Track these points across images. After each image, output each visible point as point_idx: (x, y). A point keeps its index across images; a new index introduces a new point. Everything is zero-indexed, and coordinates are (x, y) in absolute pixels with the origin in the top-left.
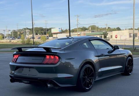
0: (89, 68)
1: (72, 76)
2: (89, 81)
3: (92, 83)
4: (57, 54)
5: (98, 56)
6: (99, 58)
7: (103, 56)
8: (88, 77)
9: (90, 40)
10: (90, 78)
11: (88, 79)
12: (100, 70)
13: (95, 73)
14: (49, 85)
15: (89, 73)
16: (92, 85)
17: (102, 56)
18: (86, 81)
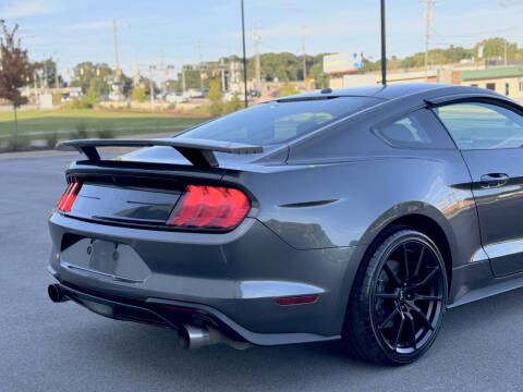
0: (416, 246)
1: (320, 290)
2: (413, 312)
3: (434, 325)
4: (240, 180)
5: (472, 186)
6: (478, 193)
7: (501, 182)
8: (410, 293)
9: (430, 106)
10: (421, 297)
11: (411, 303)
12: (479, 256)
13: (450, 273)
14: (195, 335)
15: (416, 273)
16: (430, 333)
17: (494, 184)
18: (399, 316)
